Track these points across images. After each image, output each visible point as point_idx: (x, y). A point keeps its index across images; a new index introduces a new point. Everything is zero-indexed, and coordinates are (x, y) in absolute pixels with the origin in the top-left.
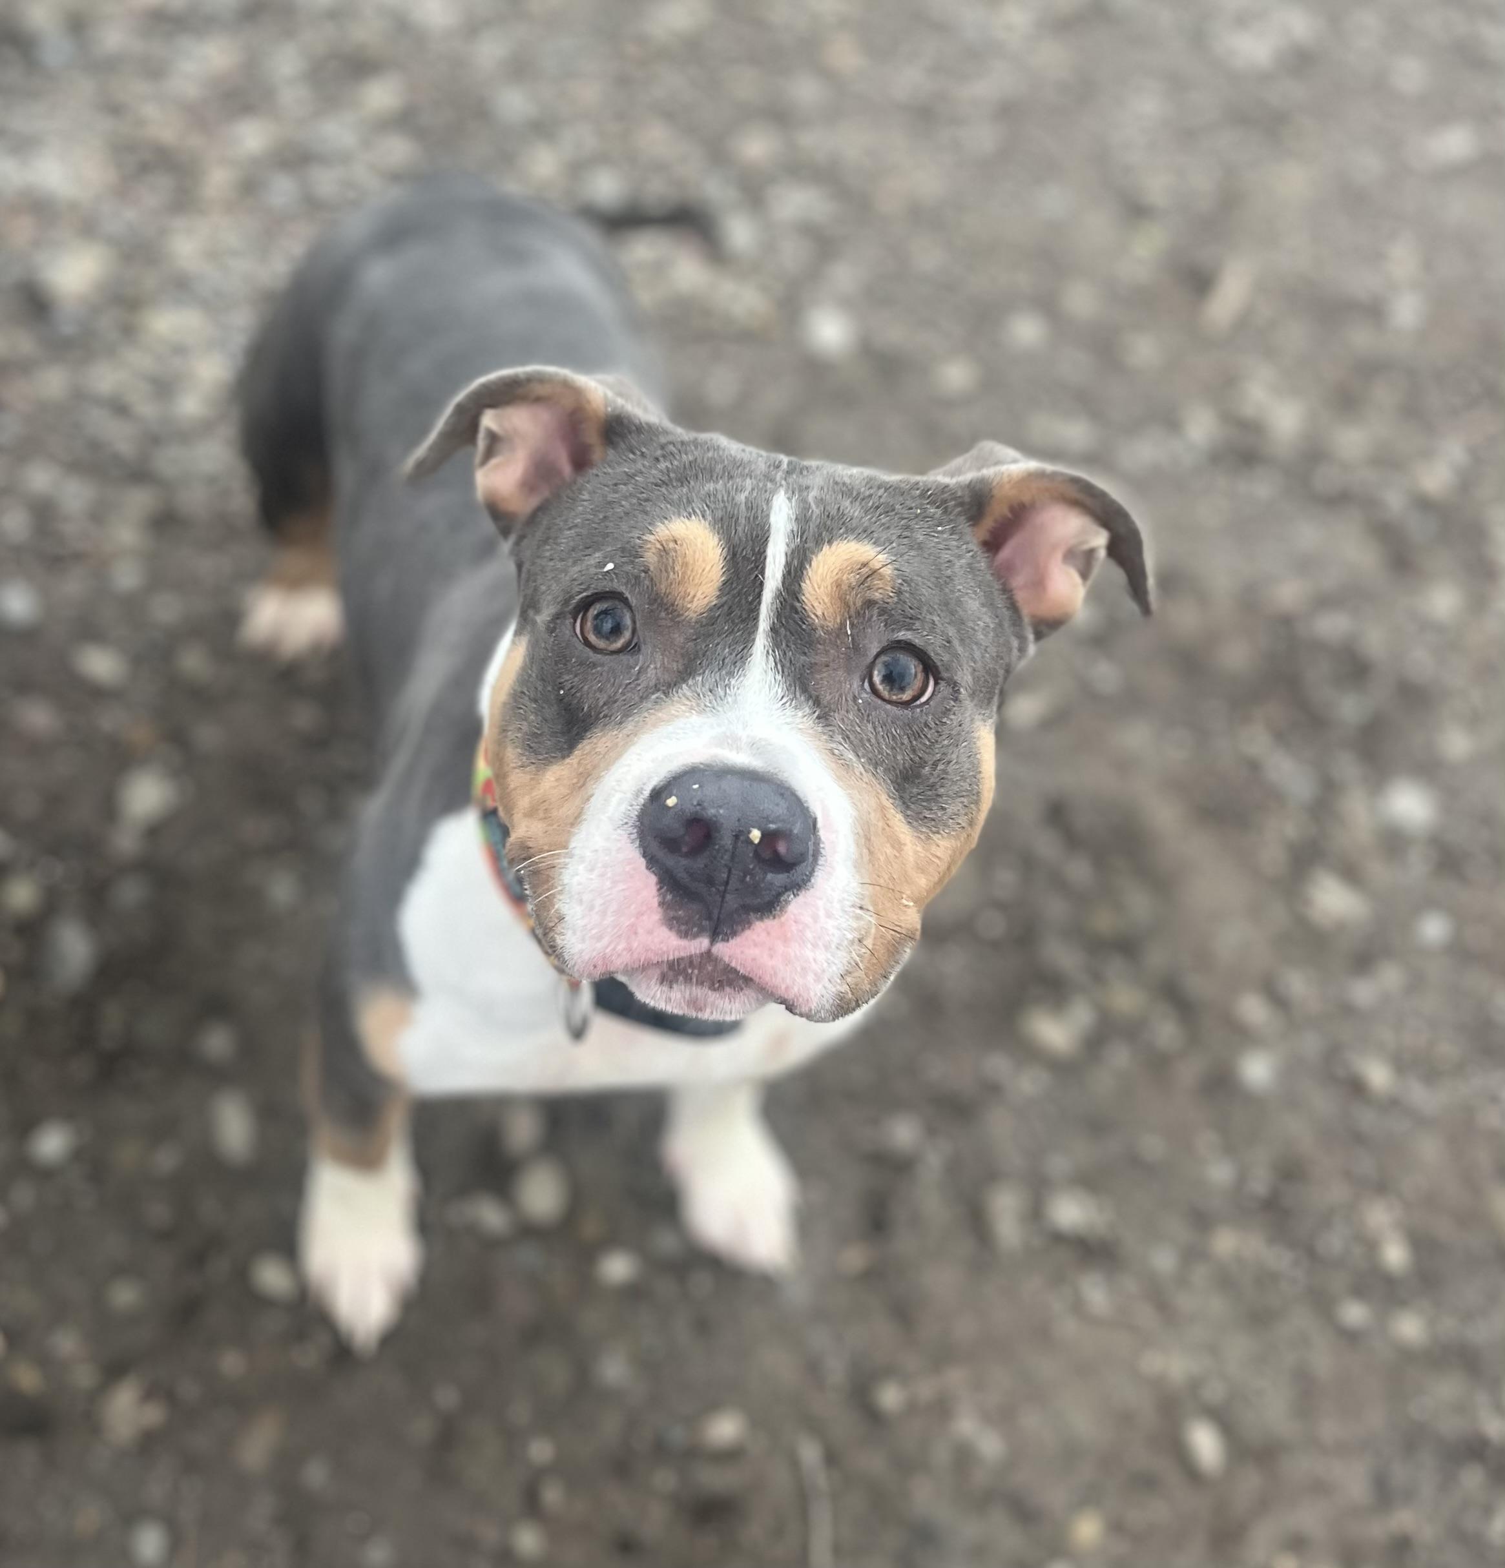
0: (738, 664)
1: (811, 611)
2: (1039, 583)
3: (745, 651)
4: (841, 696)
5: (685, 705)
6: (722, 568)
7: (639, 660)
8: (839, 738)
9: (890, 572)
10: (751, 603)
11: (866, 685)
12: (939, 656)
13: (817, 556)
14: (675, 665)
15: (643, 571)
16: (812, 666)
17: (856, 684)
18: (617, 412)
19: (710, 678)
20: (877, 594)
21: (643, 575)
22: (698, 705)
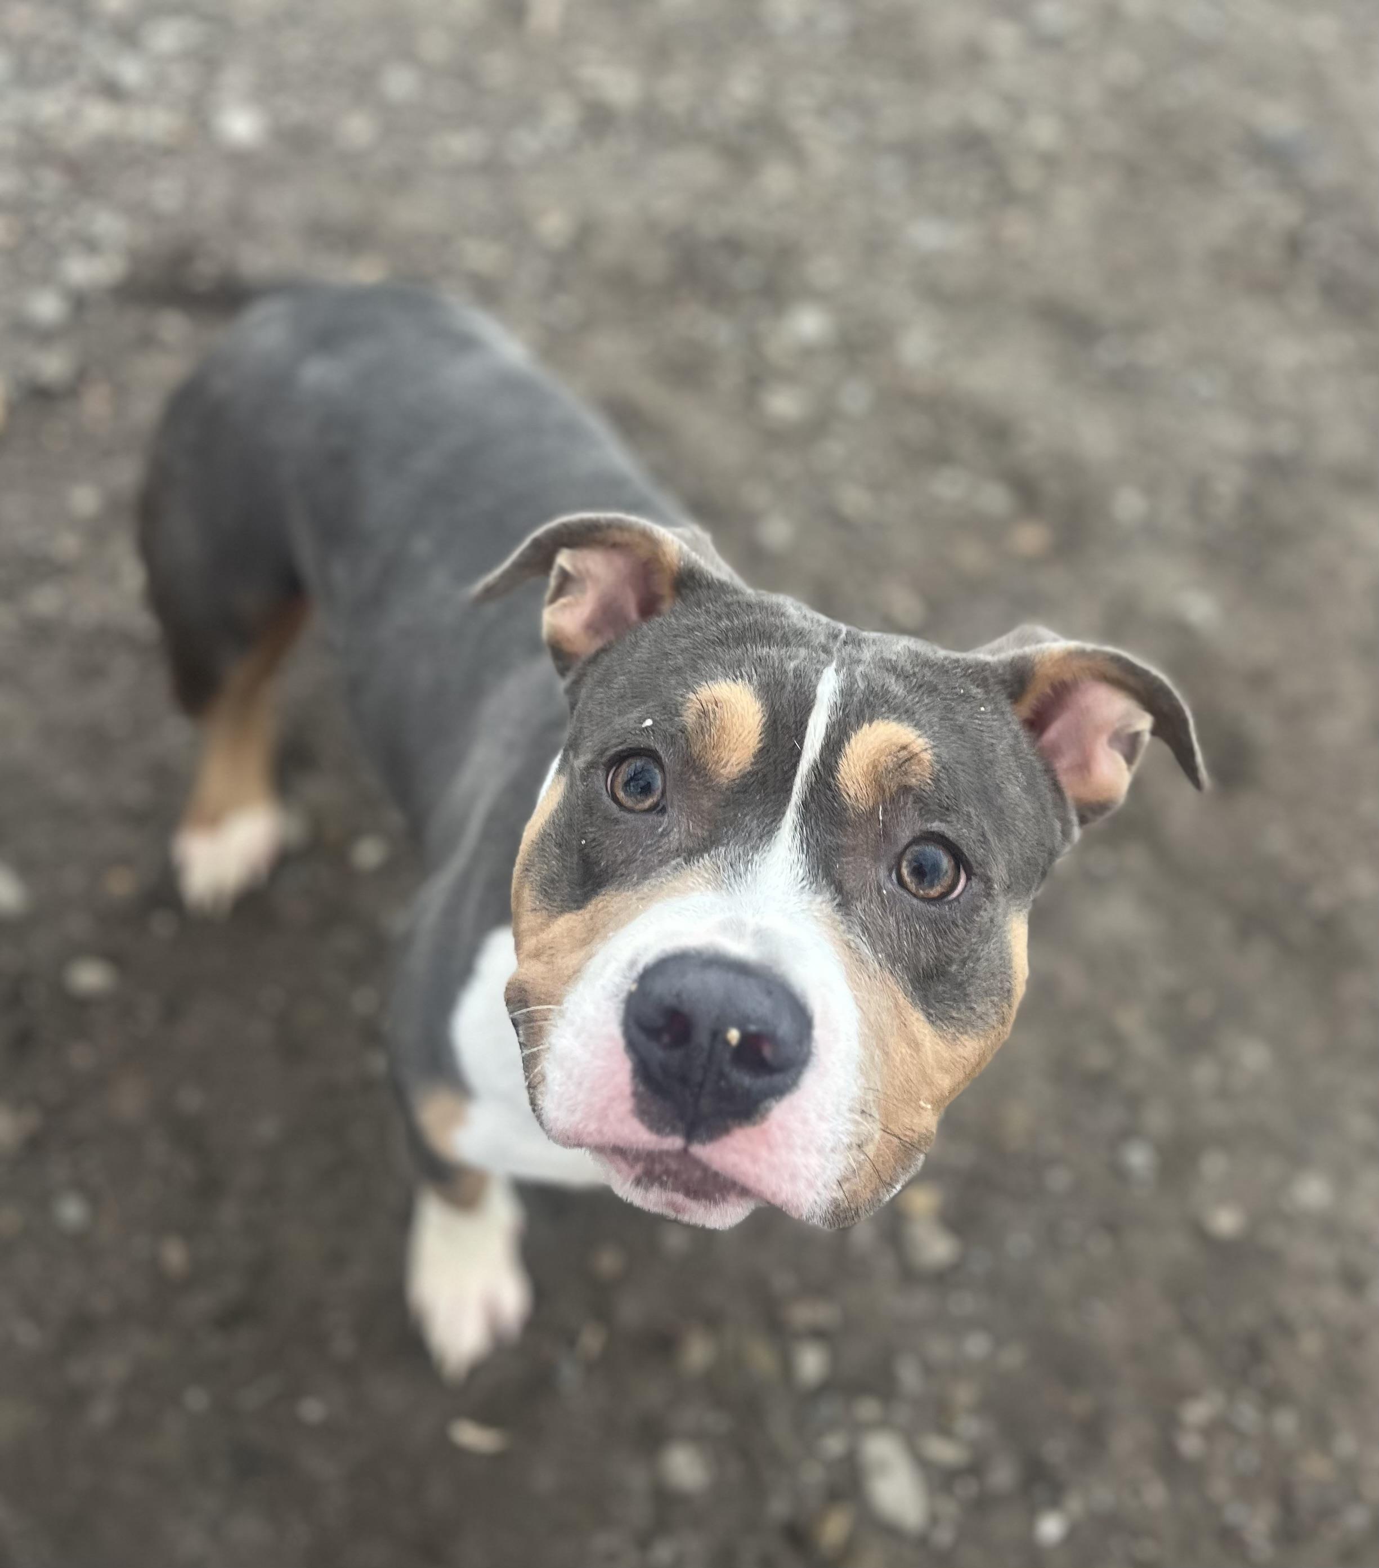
0: (764, 840)
1: (845, 791)
2: (1084, 766)
3: (774, 824)
4: (865, 884)
5: (703, 877)
6: (760, 735)
7: (661, 823)
8: (858, 929)
9: (929, 757)
10: (786, 772)
11: (894, 876)
12: (973, 851)
13: (856, 733)
14: (699, 832)
15: (681, 730)
16: (839, 848)
17: (883, 873)
18: (690, 566)
19: (735, 850)
20: (914, 780)
21: (680, 734)
22: (716, 879)
